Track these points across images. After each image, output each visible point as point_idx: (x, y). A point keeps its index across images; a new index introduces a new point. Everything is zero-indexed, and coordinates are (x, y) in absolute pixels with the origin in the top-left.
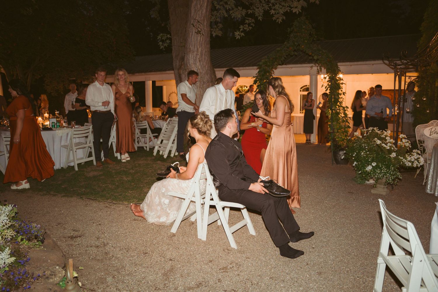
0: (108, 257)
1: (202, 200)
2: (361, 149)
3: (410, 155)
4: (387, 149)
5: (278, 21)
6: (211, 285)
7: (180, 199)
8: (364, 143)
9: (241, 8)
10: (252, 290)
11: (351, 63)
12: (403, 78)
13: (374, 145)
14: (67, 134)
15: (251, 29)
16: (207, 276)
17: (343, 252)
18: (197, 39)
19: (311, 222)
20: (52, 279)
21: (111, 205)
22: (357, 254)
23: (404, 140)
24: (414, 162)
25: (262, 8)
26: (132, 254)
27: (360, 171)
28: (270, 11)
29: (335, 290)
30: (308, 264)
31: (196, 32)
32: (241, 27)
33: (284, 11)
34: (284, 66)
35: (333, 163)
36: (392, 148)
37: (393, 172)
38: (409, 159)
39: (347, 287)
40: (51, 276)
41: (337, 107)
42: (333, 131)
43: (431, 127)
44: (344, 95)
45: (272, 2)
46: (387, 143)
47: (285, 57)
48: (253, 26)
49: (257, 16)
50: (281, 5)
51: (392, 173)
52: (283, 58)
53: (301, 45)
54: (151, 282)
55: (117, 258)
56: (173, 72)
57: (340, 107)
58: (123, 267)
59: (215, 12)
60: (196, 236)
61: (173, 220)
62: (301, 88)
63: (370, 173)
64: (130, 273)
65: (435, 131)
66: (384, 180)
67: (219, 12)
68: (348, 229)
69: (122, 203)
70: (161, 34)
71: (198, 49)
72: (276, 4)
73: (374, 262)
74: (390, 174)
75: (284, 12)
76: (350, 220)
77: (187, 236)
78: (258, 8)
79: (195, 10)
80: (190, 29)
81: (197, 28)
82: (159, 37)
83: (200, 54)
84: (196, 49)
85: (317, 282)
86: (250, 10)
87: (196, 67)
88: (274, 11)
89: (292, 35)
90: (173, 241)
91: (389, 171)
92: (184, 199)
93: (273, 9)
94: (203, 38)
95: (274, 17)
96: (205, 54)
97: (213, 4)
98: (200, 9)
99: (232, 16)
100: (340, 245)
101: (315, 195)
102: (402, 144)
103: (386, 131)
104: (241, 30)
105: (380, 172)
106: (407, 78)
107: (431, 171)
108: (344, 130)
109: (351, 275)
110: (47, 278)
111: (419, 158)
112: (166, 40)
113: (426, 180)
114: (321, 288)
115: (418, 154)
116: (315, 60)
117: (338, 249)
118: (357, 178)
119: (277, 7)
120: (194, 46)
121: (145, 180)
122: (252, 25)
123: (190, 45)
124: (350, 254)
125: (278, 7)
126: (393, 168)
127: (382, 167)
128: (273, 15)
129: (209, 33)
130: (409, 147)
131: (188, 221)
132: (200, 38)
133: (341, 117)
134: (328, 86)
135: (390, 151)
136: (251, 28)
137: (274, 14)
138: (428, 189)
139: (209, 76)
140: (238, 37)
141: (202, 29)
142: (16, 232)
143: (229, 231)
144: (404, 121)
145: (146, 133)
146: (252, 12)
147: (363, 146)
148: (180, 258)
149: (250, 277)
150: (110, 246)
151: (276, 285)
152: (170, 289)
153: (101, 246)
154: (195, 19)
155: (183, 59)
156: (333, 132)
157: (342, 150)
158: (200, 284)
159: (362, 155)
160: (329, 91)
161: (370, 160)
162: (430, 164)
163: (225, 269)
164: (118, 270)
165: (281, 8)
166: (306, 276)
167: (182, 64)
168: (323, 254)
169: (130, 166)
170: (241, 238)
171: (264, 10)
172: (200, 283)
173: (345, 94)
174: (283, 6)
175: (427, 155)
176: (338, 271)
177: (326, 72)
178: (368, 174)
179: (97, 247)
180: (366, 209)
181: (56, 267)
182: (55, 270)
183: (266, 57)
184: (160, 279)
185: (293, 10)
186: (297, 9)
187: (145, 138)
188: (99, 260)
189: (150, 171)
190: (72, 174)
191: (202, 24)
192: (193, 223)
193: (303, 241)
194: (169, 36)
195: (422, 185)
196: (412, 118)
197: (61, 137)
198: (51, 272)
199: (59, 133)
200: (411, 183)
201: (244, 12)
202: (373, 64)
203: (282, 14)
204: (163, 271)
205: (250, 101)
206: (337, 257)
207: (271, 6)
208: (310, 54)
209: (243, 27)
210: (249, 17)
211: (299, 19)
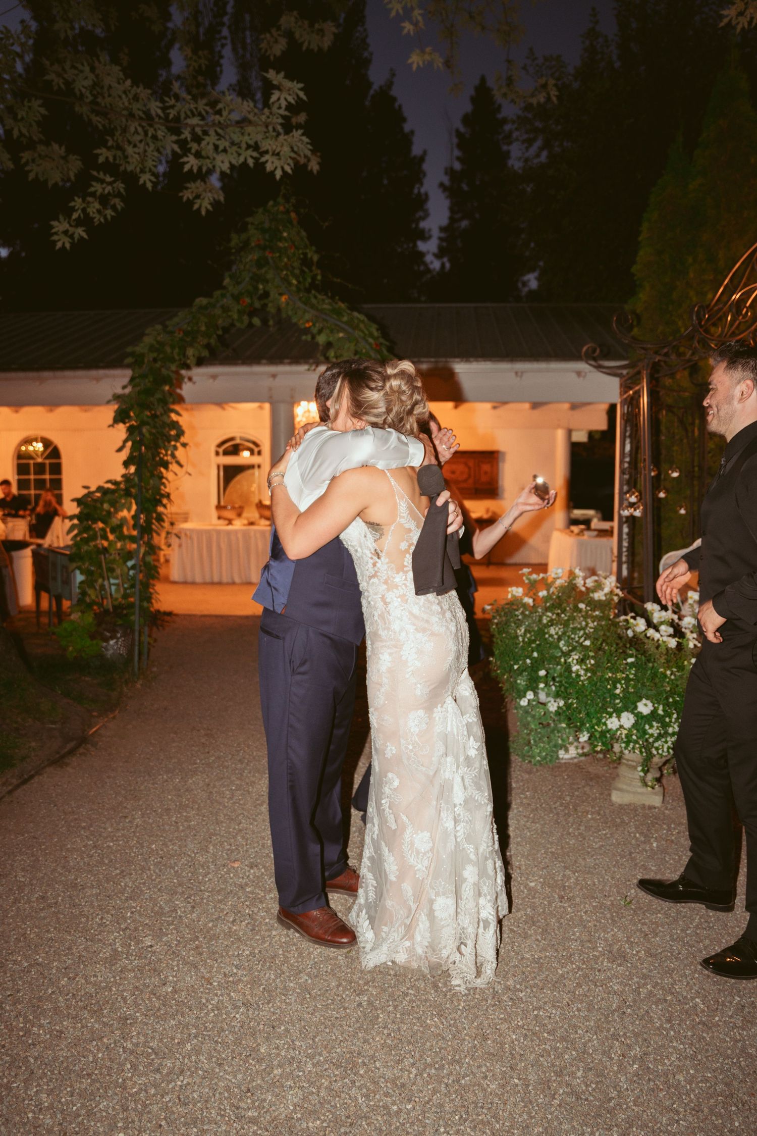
9: (63, 148)
15: (109, 217)
28: (182, 157)
33: (234, 162)
45: (190, 124)
48: (119, 207)
49: (134, 171)
72: (207, 133)
75: (231, 167)
78: (136, 144)
86: (108, 149)
88: (197, 161)
93: (193, 151)
104: (75, 216)
119: (207, 144)
122: (115, 204)
125: (211, 147)
136: (109, 213)
140: (64, 243)
146: (111, 159)
183: (159, 327)
185: (267, 161)
186: (277, 162)
205: (102, 484)
207: (186, 138)
208: (307, 325)
209: (84, 205)
210: (105, 175)
211: (271, 203)
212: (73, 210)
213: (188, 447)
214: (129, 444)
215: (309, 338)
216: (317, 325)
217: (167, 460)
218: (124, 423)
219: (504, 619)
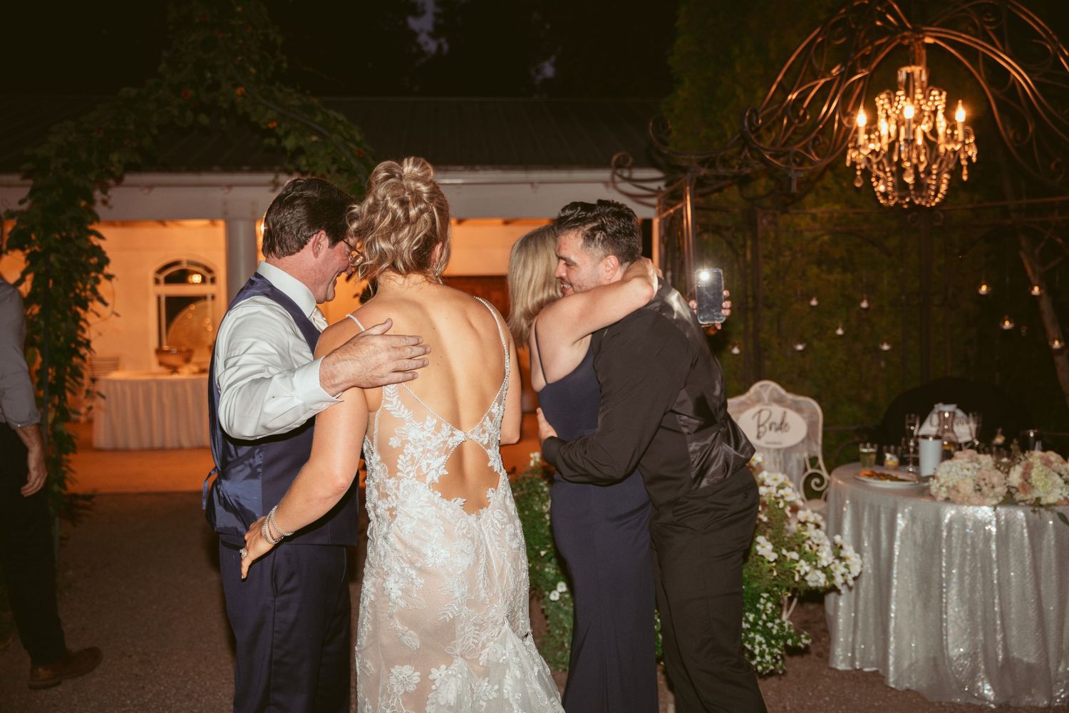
43: (757, 408)
53: (230, 83)
65: (771, 420)
116: (289, 154)
208: (270, 126)
213: (114, 280)
214: (29, 277)
215: (273, 141)
216: (284, 125)
217: (86, 297)
218: (23, 249)
219: (525, 492)
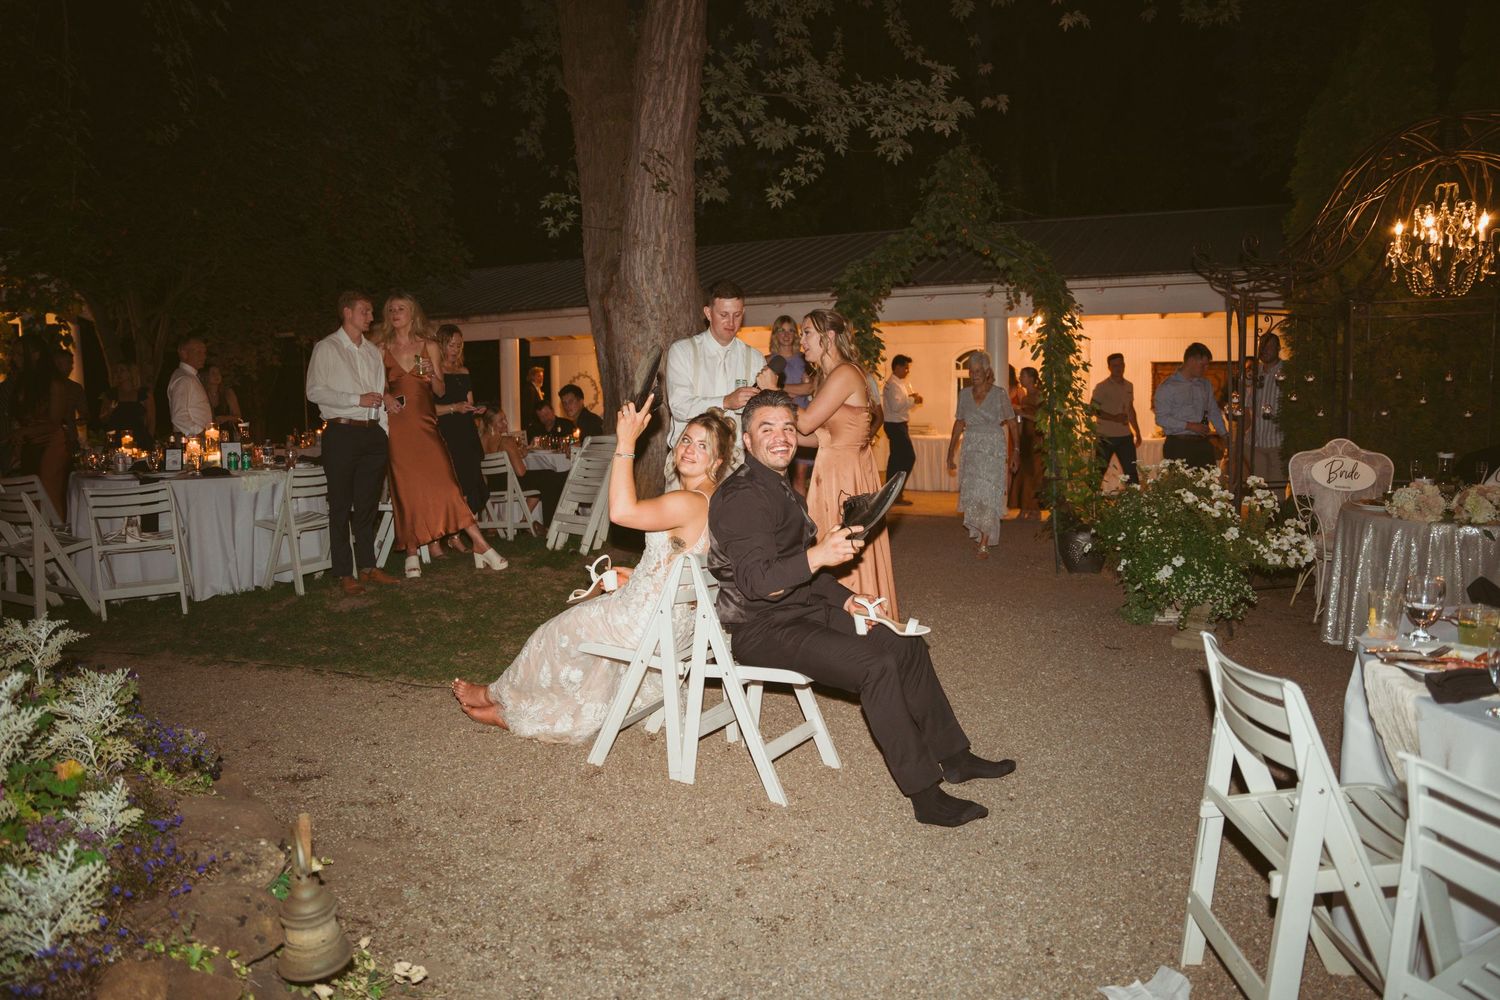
0: (403, 834)
1: (681, 664)
2: (1141, 520)
3: (1278, 534)
4: (1214, 518)
5: (893, 158)
6: (714, 906)
7: (617, 664)
8: (1149, 504)
9: (784, 121)
10: (836, 915)
11: (1103, 282)
12: (1250, 321)
13: (1177, 510)
14: (274, 487)
15: (813, 179)
16: (703, 881)
17: (1098, 808)
18: (657, 209)
19: (1001, 730)
20: (250, 873)
21: (406, 692)
22: (1139, 812)
23: (1259, 493)
24: (1290, 553)
25: (845, 120)
26: (475, 825)
27: (1138, 583)
28: (868, 127)
29: (1078, 909)
30: (997, 843)
31: (654, 187)
32: (786, 172)
33: (908, 128)
34: (909, 291)
35: (1058, 570)
36: (1229, 515)
37: (1232, 582)
38: (1275, 543)
39: (1114, 901)
40: (246, 866)
41: (1067, 404)
42: (1058, 475)
43: (1331, 459)
44: (1087, 371)
45: (873, 103)
46: (1215, 501)
47: (914, 261)
48: (821, 171)
49: (831, 142)
50: (900, 110)
51: (1228, 587)
52: (907, 267)
53: (958, 227)
54: (535, 898)
55: (429, 834)
56: (585, 310)
57: (1076, 405)
58: (450, 858)
59: (709, 132)
60: (665, 772)
61: (592, 730)
62: (960, 359)
63: (1168, 589)
64: (470, 876)
65: (1343, 469)
66: (1207, 608)
67: (721, 132)
68: (1108, 747)
69: (439, 685)
70: (552, 194)
71: (658, 237)
72: (886, 107)
73: (1185, 831)
74: (1224, 588)
75: (908, 131)
76: (1116, 721)
77: (637, 774)
78: (834, 120)
79: (652, 124)
80: (637, 178)
81: (657, 176)
82: (545, 204)
83: (664, 252)
84: (653, 236)
85: (1026, 890)
86: (813, 125)
87: (655, 290)
88: (880, 129)
89: (932, 199)
90: (594, 787)
91: (1219, 582)
92: (628, 663)
93: (876, 122)
94: (673, 206)
95: (880, 145)
96: (679, 253)
97: (703, 108)
98: (667, 121)
99: (757, 143)
100: (1089, 789)
101: (1011, 657)
102: (1255, 503)
103: (1209, 470)
104: (785, 182)
105: (1195, 584)
106: (1261, 319)
107: (1335, 579)
108: (1087, 473)
109: (1122, 867)
110: (236, 870)
111: (1302, 543)
112: (565, 210)
113: (1320, 609)
114: (1038, 904)
115: (1299, 530)
117: (1083, 800)
118: (1131, 608)
119: (887, 116)
120: (649, 227)
121: (505, 620)
122: (817, 169)
123: (636, 226)
124: (1117, 812)
125: (890, 118)
126: (1231, 571)
127: (1201, 569)
128: (875, 142)
129: (692, 189)
130: (1274, 511)
131: (638, 733)
132: (666, 207)
133: (1079, 436)
134: (1039, 345)
135: (1222, 524)
136: (813, 176)
137: (880, 136)
138: (1327, 632)
139: (692, 316)
140: (777, 203)
141: (672, 179)
142: (139, 747)
143: (762, 755)
144: (1256, 445)
145: (505, 489)
146: (815, 133)
147: (1144, 514)
148: (619, 833)
149: (830, 882)
150: (408, 802)
151: (907, 900)
152: (592, 918)
153: (383, 801)
154: (651, 151)
155: (615, 265)
156: (1059, 478)
157: (1085, 529)
158: (681, 902)
159: (1142, 538)
160: (1043, 359)
161: (1165, 551)
162: (1331, 563)
163: (754, 862)
164: (434, 869)
165: (900, 120)
166: (995, 875)
167: (612, 281)
168: (1040, 814)
169: (459, 582)
170: (798, 777)
171: (850, 125)
172: (683, 901)
173: (1088, 367)
174: (906, 114)
175: (1323, 540)
176: (1086, 858)
177: (1034, 305)
178: (1159, 589)
179: (371, 804)
180: (1160, 691)
181: (259, 842)
182: (258, 851)
183: (858, 261)
184: (564, 891)
185: (935, 125)
186: (946, 123)
187: (501, 504)
188: (376, 840)
189: (521, 595)
190: (288, 606)
191: (672, 161)
192: (653, 738)
193: (979, 783)
194: (573, 199)
195: (1310, 623)
196: (1278, 436)
197: (257, 495)
198: (247, 854)
199: (249, 484)
200: (1281, 620)
201: (792, 133)
202: (1164, 286)
203: (902, 137)
204: (570, 871)
206: (1080, 821)
207: (870, 114)
208: (987, 253)
209: (791, 173)
210: (807, 147)
211: (951, 151)
212: (783, 178)
216: (997, 252)
